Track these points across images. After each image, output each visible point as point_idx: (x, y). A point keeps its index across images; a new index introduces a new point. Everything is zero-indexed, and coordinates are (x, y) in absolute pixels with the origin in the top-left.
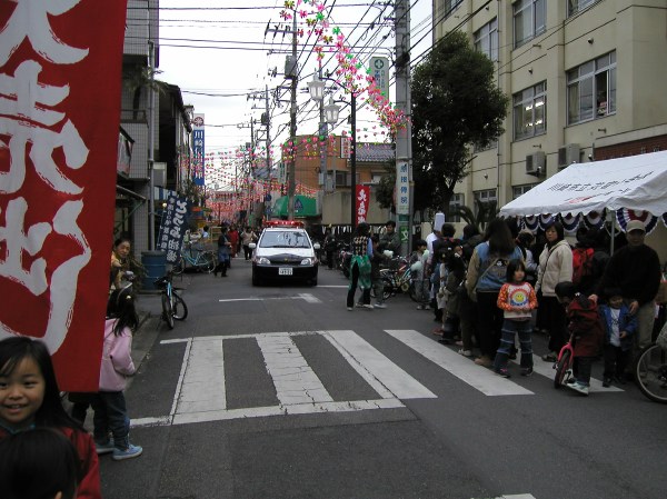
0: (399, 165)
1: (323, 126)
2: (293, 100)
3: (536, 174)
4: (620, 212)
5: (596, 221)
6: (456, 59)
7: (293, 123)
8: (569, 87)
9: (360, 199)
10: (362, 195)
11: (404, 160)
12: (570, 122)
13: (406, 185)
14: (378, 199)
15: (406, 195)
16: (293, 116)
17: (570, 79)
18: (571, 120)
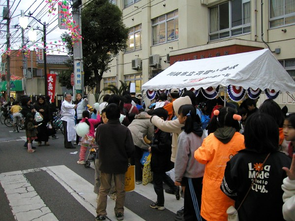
0: (76, 63)
1: (23, 46)
2: (8, 31)
3: (137, 69)
4: (229, 87)
5: (212, 93)
6: (104, 7)
7: (8, 43)
8: (153, 27)
9: (49, 81)
10: (51, 79)
11: (79, 60)
12: (153, 44)
13: (80, 73)
14: (60, 81)
15: (80, 79)
16: (8, 39)
17: (153, 23)
18: (154, 43)
